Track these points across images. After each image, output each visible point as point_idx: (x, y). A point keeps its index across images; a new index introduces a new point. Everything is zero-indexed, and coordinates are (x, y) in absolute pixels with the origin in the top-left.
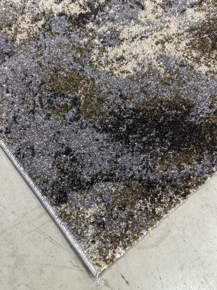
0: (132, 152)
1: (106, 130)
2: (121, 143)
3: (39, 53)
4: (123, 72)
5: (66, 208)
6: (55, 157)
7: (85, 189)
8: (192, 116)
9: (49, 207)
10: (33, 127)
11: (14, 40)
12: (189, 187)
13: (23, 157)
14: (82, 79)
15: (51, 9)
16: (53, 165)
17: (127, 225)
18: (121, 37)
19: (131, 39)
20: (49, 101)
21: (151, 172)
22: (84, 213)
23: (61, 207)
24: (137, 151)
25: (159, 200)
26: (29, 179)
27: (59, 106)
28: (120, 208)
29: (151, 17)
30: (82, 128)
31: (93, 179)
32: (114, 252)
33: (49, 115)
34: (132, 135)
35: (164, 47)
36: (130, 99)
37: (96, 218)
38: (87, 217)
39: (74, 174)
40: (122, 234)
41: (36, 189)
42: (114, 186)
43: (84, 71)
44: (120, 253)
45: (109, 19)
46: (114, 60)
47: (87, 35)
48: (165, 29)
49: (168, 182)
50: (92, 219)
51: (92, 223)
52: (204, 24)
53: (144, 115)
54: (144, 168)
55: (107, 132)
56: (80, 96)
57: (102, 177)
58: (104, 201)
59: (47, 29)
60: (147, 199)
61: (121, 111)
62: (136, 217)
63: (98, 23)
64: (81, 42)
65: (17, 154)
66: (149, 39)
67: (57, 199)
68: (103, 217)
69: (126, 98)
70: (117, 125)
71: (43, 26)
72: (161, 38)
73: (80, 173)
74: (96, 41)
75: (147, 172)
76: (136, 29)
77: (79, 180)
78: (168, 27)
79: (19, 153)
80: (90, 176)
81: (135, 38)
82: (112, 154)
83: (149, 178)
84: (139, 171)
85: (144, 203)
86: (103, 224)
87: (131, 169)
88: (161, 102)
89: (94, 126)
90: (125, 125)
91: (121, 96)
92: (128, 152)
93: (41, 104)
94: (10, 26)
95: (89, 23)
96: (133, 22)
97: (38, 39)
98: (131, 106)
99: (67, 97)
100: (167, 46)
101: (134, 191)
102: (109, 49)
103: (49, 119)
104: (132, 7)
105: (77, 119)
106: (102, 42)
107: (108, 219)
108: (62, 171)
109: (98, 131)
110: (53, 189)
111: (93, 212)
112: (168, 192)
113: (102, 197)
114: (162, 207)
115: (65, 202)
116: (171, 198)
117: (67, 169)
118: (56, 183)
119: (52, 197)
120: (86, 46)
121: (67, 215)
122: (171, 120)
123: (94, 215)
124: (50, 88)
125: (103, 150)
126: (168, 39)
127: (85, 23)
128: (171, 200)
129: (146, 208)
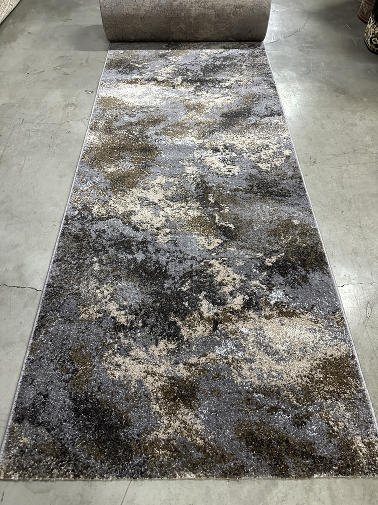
0: (75, 425)
1: (74, 400)
2: (74, 414)
3: (84, 331)
4: (112, 374)
5: (17, 427)
6: (38, 394)
7: (34, 424)
8: (124, 432)
9: (11, 419)
10: (45, 369)
11: (79, 316)
12: (82, 474)
13: (25, 381)
14: (89, 362)
15: (111, 311)
16: (33, 398)
17: (33, 465)
18: (130, 353)
19: (133, 358)
20: (64, 360)
21: (73, 445)
22: (21, 438)
23: (15, 424)
24: (77, 426)
25: (61, 466)
26: (17, 395)
27: (66, 367)
28: (39, 452)
29: (156, 353)
30: (64, 389)
31: (42, 422)
32: (13, 474)
33: (57, 368)
34: (84, 414)
35: (147, 377)
36: (102, 393)
37: (24, 446)
38: (21, 441)
39: (37, 411)
40: (26, 467)
41: (15, 403)
42: (48, 436)
43: (95, 358)
44: (15, 477)
45: (133, 338)
46: (114, 364)
47: (114, 339)
48: (157, 366)
49: (75, 459)
50: (21, 445)
51: (19, 447)
52: (182, 380)
53: (100, 408)
54: (71, 440)
55: (73, 402)
56: (80, 370)
57: (48, 426)
58: (35, 440)
59: (100, 321)
60: (56, 460)
61: (91, 396)
62: (41, 464)
63: (126, 336)
64: (108, 341)
65: (25, 377)
66: (143, 365)
67: (18, 418)
68: (27, 448)
69: (100, 391)
70: (81, 402)
71: (99, 318)
72: (150, 370)
73: (40, 413)
74: (116, 346)
75: (71, 443)
76: (142, 354)
77: (36, 417)
78: (159, 366)
79: (25, 378)
80: (43, 419)
81: (137, 359)
82: (64, 416)
83: (68, 448)
84: (68, 439)
85: (53, 460)
86: (24, 452)
87: (64, 434)
88: (115, 408)
89: (71, 393)
90: (85, 406)
91: (99, 387)
92: (72, 423)
93: (59, 360)
94: (85, 306)
95: (122, 332)
96: (144, 349)
97: (91, 324)
98: (98, 397)
99: (74, 366)
100: (149, 377)
101: (55, 449)
102: (118, 355)
103: (55, 370)
104: (151, 340)
105: (66, 381)
106: (118, 349)
107: (29, 452)
108: (34, 404)
109: (70, 397)
110: (21, 411)
111: (25, 441)
112: (69, 466)
113: (37, 436)
114: (59, 471)
115: (19, 423)
116: (68, 471)
117: (37, 406)
118: (25, 408)
119: (17, 414)
120: (108, 344)
121: (13, 431)
122: (111, 423)
123: (24, 444)
124: (71, 355)
125: (62, 411)
126: (153, 374)
127: (120, 331)
128: (67, 471)
129: (51, 464)
